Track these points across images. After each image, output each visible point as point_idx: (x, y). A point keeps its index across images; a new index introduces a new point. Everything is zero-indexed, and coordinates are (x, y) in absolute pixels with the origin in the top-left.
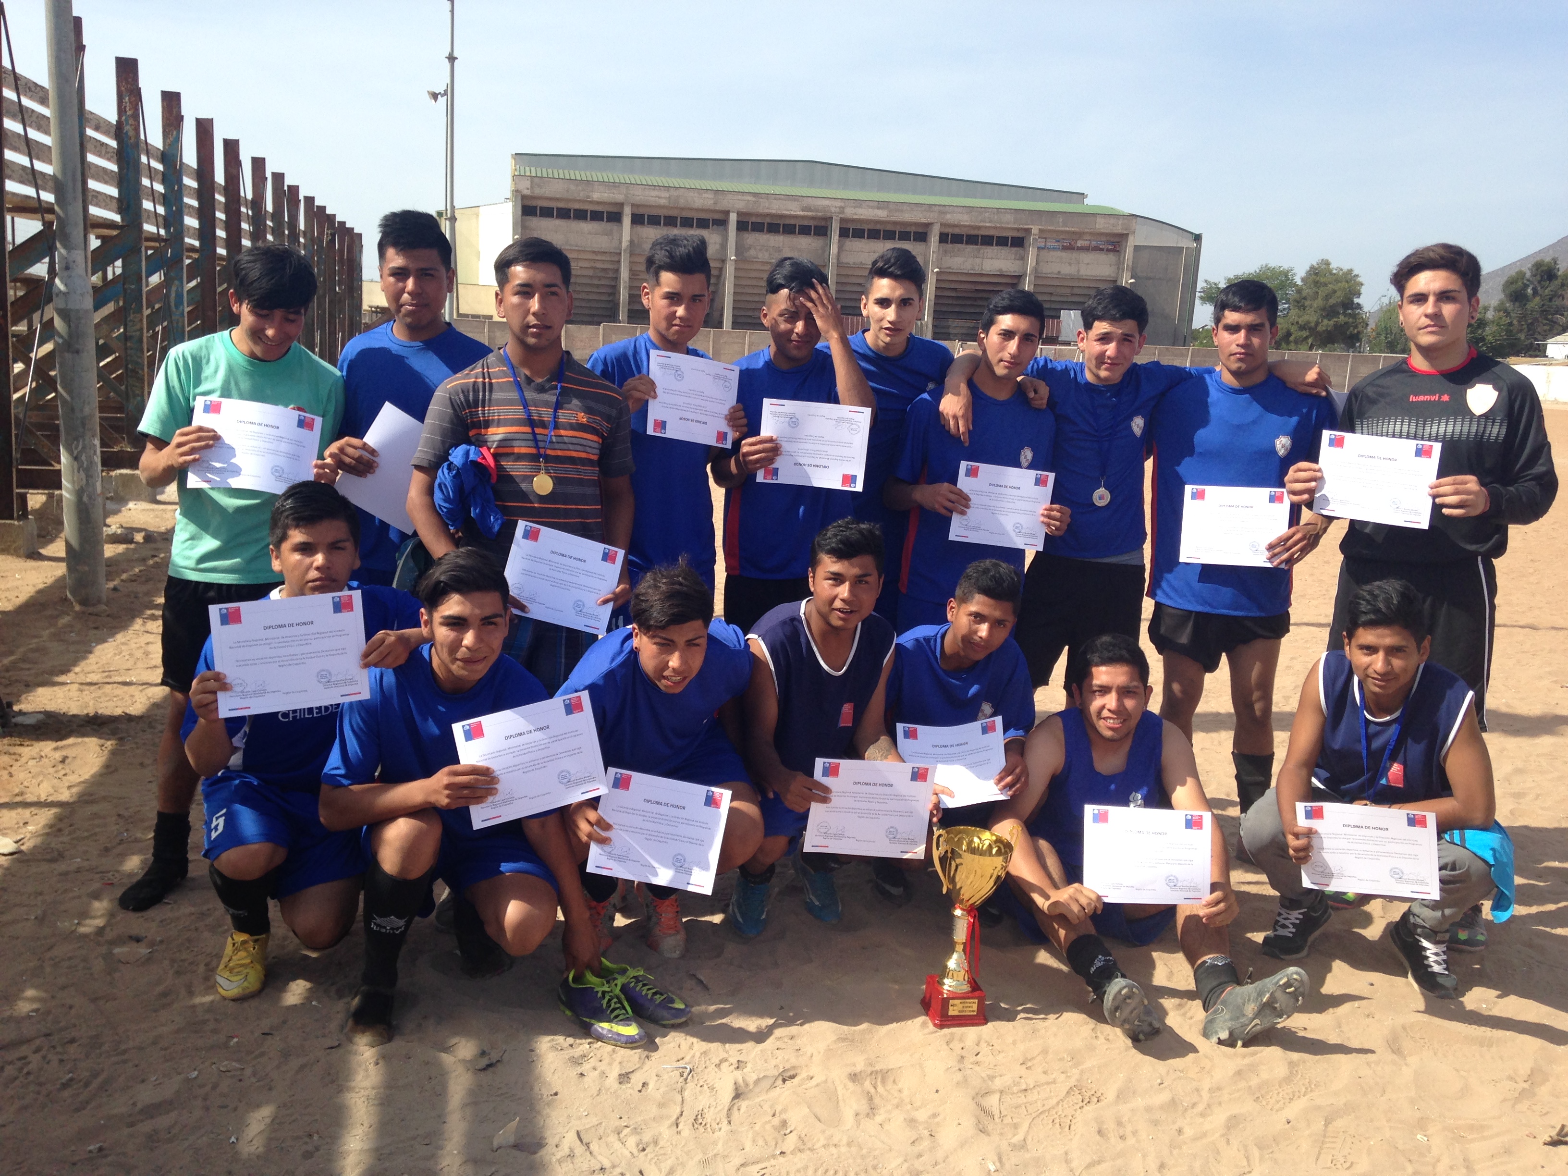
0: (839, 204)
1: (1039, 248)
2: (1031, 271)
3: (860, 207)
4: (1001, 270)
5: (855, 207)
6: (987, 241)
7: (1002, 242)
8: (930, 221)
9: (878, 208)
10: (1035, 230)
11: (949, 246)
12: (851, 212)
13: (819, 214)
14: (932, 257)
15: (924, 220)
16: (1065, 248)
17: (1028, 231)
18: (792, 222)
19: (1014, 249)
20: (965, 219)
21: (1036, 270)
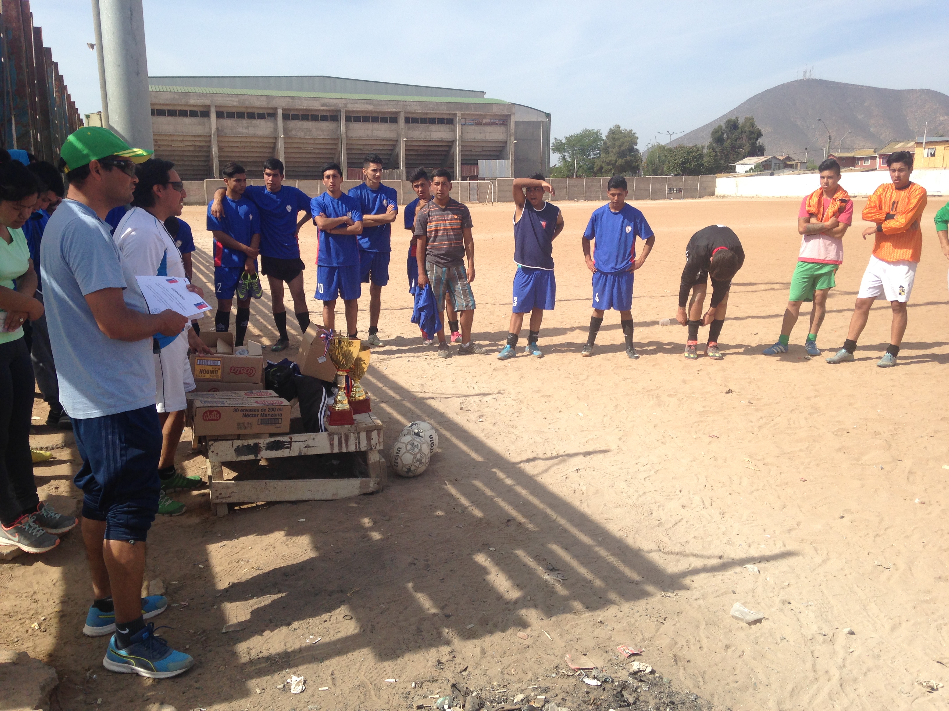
0: (343, 102)
1: (462, 125)
2: (459, 138)
3: (356, 103)
4: (442, 138)
5: (353, 103)
6: (433, 121)
7: (441, 121)
8: (399, 110)
9: (367, 104)
10: (459, 114)
11: (411, 125)
12: (351, 107)
13: (333, 108)
14: (402, 132)
15: (395, 110)
16: (477, 124)
17: (455, 115)
18: (316, 113)
19: (449, 125)
20: (419, 109)
21: (461, 137)
